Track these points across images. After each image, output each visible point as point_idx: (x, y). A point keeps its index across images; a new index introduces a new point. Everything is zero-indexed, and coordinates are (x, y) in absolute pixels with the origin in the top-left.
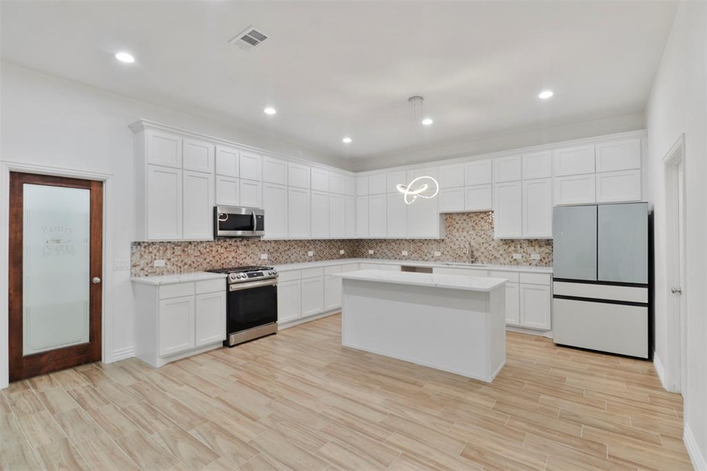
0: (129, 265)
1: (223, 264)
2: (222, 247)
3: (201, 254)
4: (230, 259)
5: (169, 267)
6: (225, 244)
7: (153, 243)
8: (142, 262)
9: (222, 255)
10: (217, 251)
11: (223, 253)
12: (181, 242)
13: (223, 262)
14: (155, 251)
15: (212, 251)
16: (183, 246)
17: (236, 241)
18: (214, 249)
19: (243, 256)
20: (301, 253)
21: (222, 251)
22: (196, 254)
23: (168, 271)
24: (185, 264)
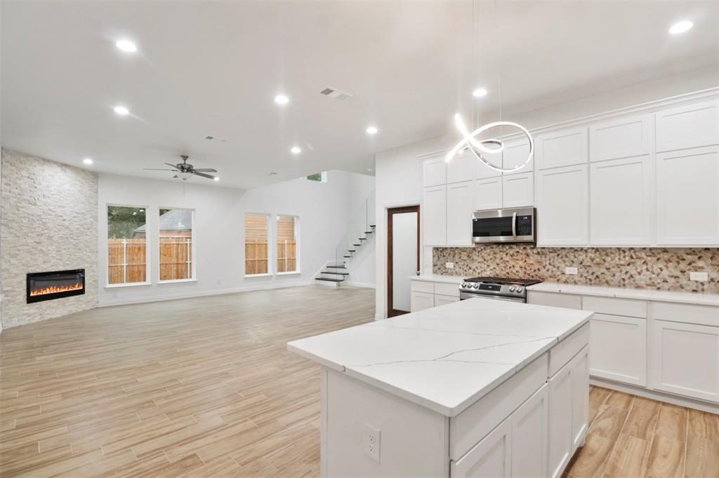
0: (432, 265)
1: (508, 273)
2: (507, 254)
3: (485, 260)
4: (517, 268)
5: (457, 270)
6: (511, 252)
7: (446, 249)
8: (439, 263)
9: (507, 263)
10: (502, 259)
11: (508, 261)
12: (467, 248)
13: (508, 271)
14: (447, 255)
15: (495, 258)
16: (468, 251)
17: (525, 248)
18: (498, 256)
19: (537, 266)
20: (665, 273)
21: (507, 259)
22: (480, 261)
23: (456, 273)
24: (470, 268)
